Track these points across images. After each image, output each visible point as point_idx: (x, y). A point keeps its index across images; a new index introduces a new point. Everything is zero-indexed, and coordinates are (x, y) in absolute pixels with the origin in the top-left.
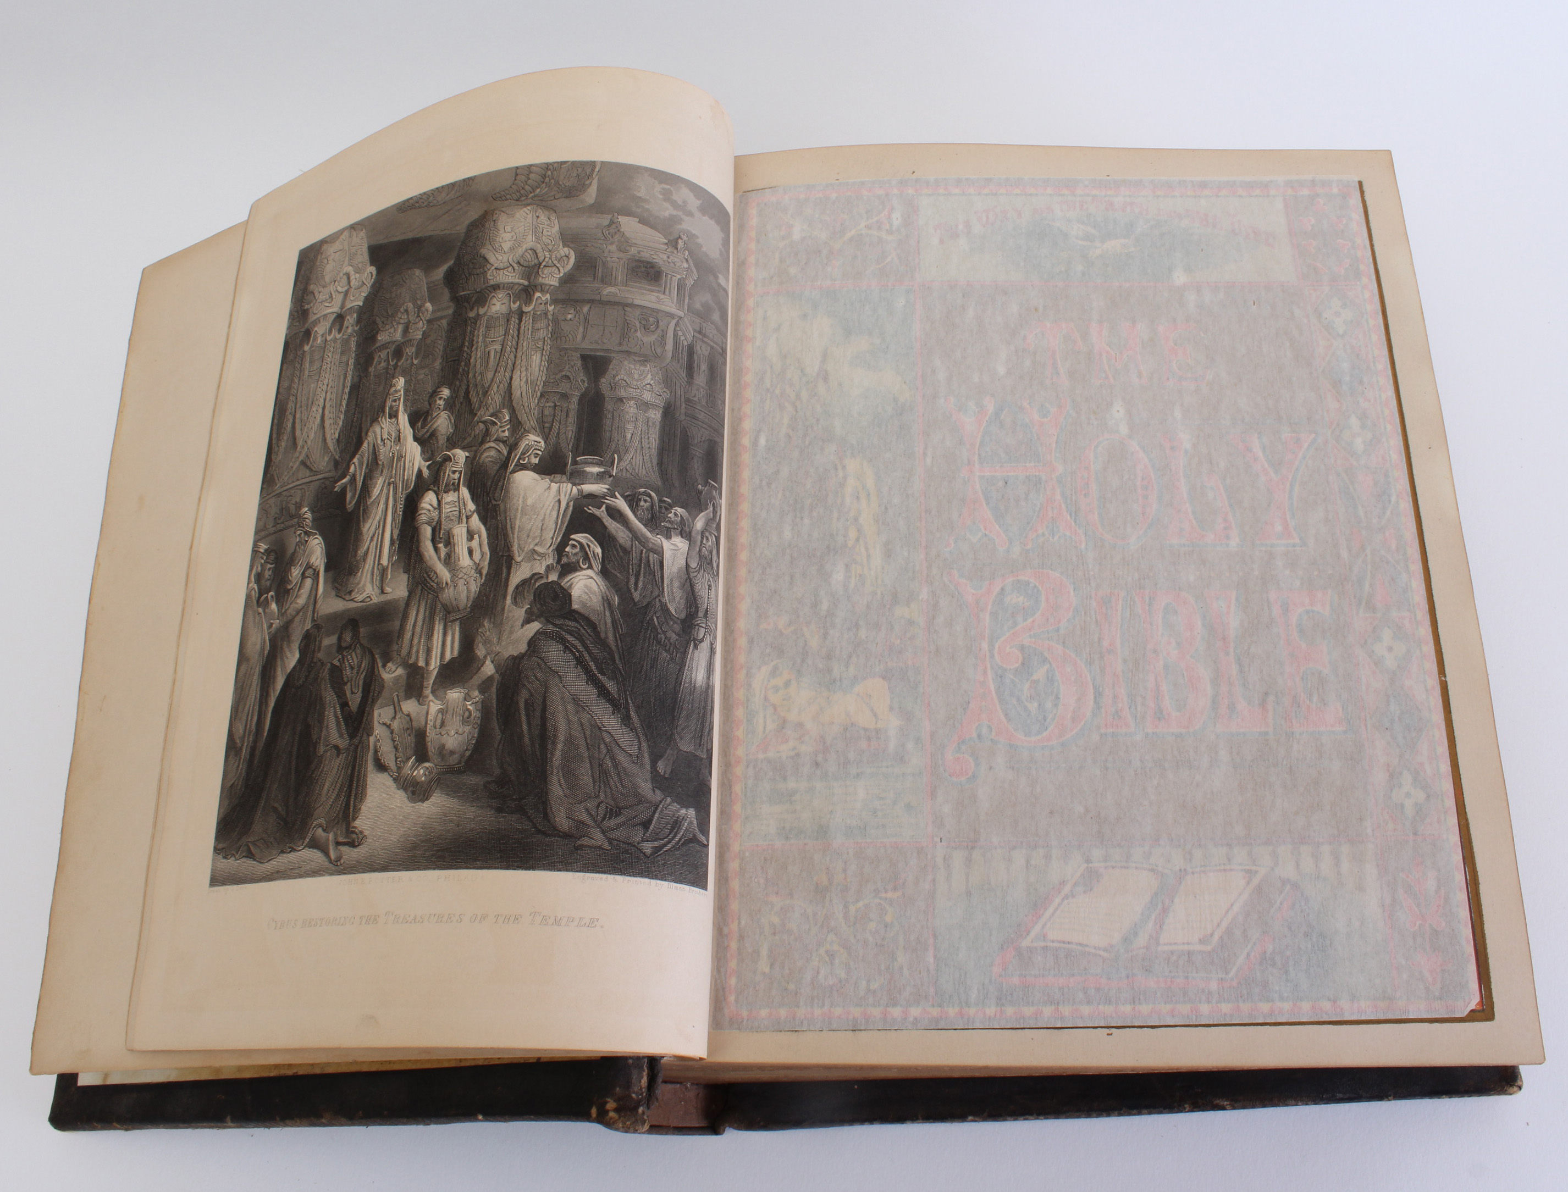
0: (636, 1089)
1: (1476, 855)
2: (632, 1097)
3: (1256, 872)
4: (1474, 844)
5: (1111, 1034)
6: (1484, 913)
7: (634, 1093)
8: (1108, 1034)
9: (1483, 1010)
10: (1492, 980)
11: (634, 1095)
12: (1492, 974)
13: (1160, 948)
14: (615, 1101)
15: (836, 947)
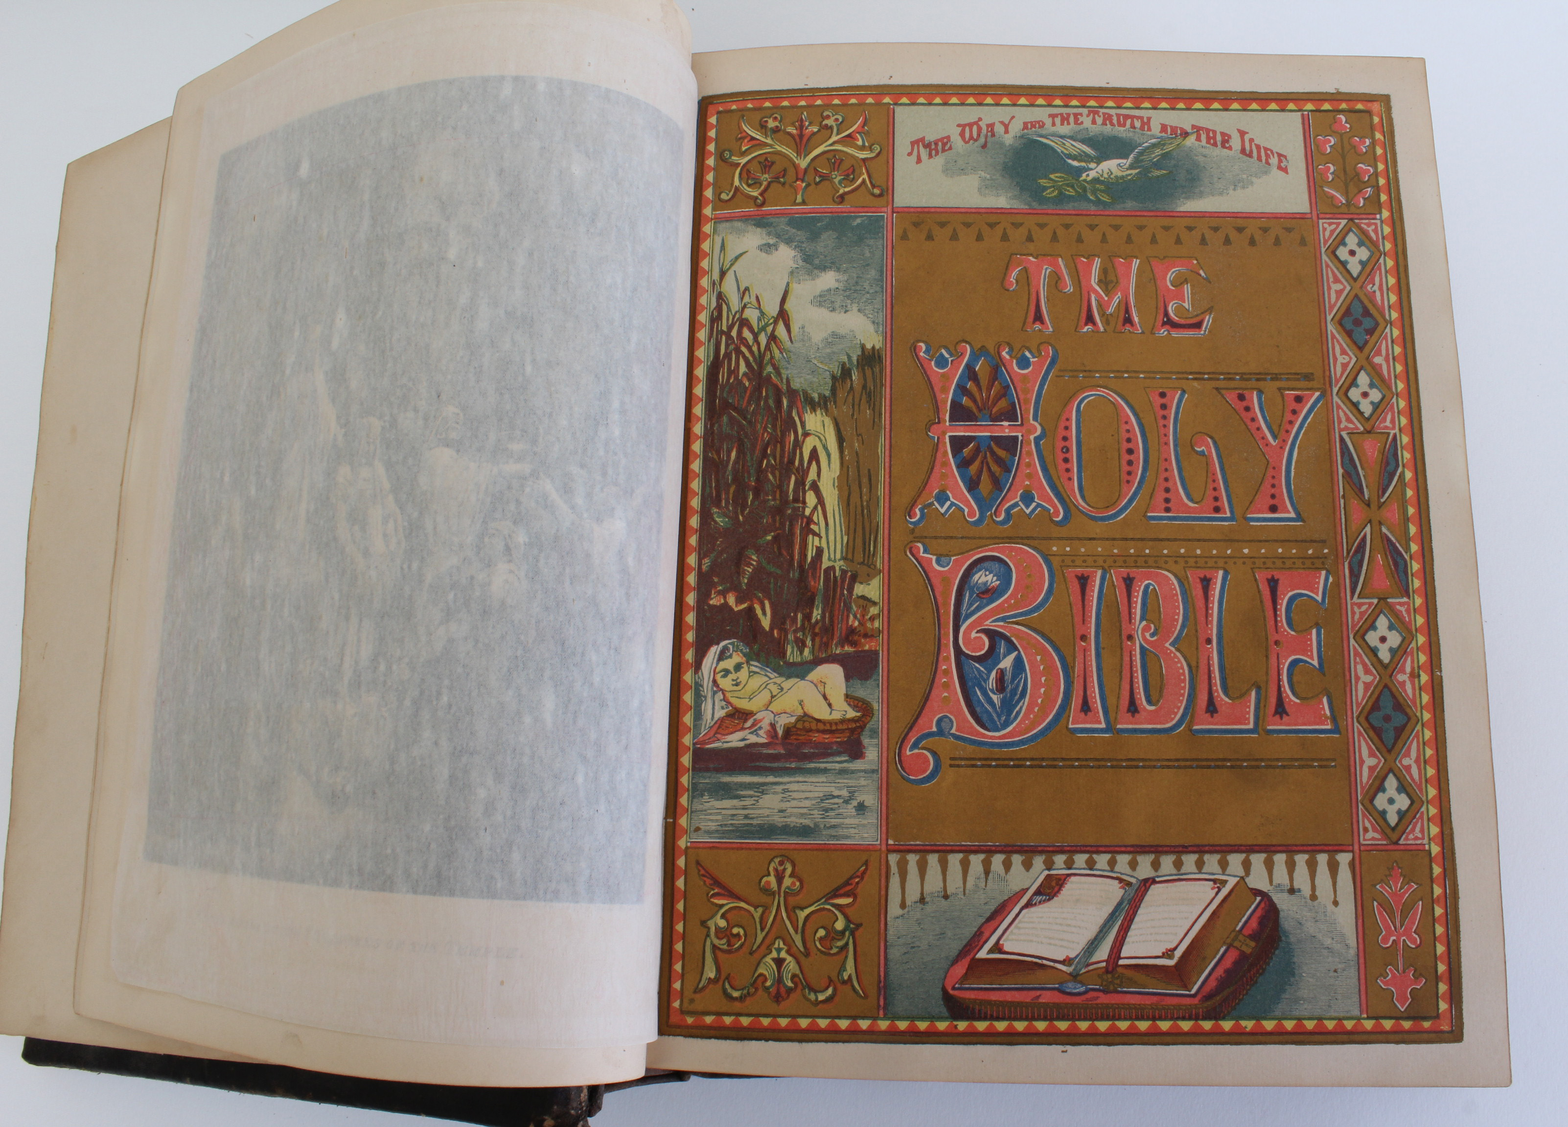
0: (575, 1105)
1: (1458, 866)
2: (570, 1114)
3: (1226, 882)
4: (1457, 855)
5: (1066, 1051)
6: (1461, 929)
7: (573, 1109)
8: (1063, 1052)
9: (1452, 1031)
10: (1464, 999)
11: (573, 1112)
12: (1464, 994)
13: (1121, 962)
14: (553, 1119)
15: (783, 954)
